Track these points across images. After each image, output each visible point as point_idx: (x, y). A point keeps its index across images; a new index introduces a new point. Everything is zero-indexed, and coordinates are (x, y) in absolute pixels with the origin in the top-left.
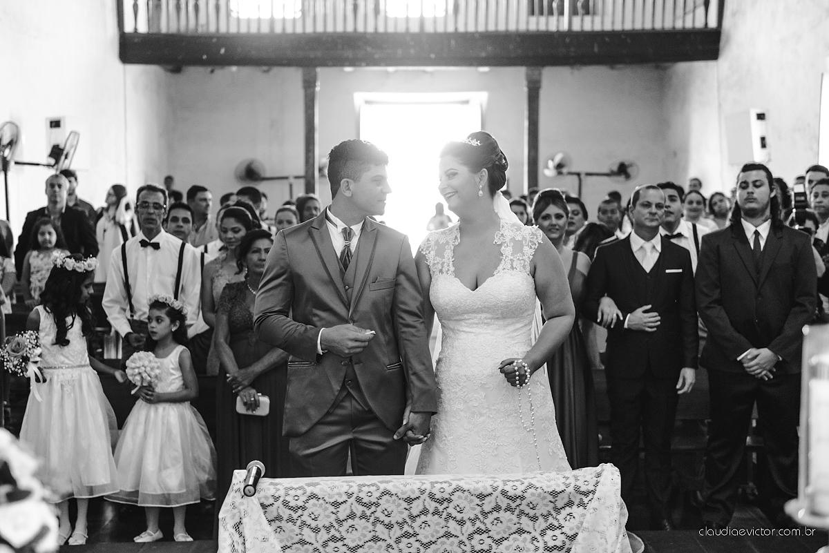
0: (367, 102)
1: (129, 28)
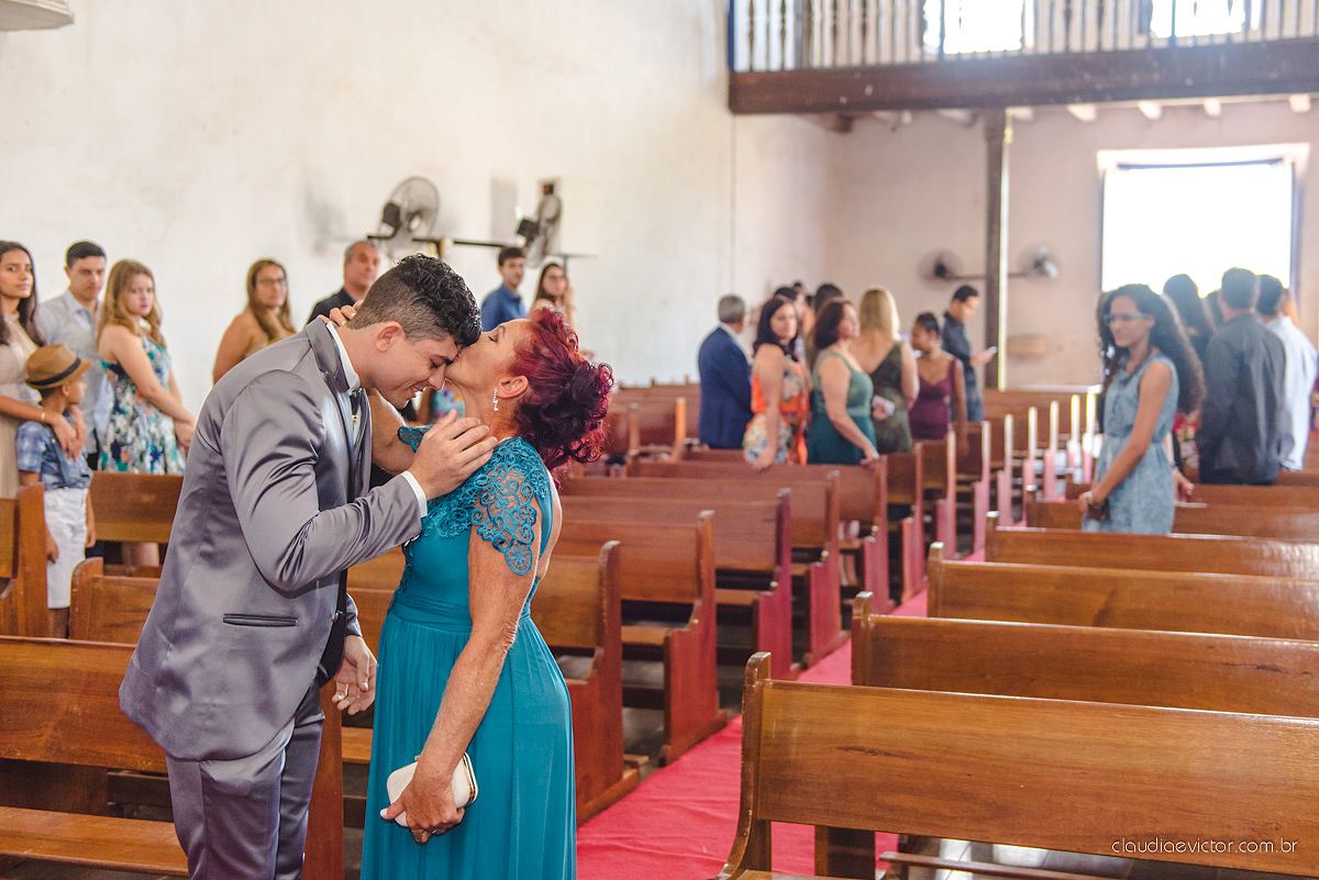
0: (1123, 167)
1: (742, 64)
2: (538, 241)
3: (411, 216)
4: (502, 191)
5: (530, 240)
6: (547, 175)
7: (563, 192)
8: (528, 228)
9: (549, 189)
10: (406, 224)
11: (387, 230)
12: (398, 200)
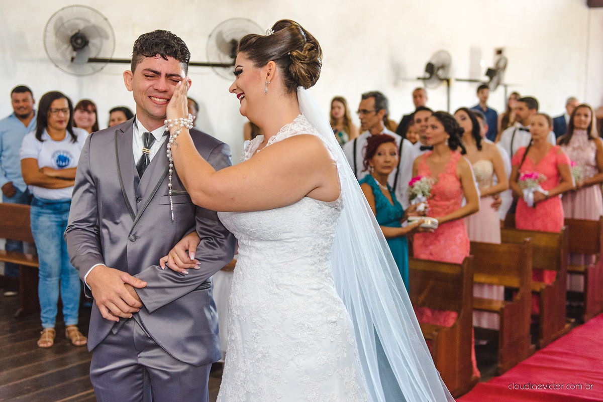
2: (495, 79)
3: (439, 69)
4: (475, 54)
5: (491, 78)
6: (499, 45)
7: (507, 54)
8: (491, 73)
9: (499, 52)
10: (435, 71)
11: (428, 75)
12: (434, 62)
